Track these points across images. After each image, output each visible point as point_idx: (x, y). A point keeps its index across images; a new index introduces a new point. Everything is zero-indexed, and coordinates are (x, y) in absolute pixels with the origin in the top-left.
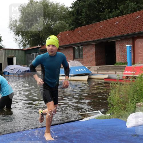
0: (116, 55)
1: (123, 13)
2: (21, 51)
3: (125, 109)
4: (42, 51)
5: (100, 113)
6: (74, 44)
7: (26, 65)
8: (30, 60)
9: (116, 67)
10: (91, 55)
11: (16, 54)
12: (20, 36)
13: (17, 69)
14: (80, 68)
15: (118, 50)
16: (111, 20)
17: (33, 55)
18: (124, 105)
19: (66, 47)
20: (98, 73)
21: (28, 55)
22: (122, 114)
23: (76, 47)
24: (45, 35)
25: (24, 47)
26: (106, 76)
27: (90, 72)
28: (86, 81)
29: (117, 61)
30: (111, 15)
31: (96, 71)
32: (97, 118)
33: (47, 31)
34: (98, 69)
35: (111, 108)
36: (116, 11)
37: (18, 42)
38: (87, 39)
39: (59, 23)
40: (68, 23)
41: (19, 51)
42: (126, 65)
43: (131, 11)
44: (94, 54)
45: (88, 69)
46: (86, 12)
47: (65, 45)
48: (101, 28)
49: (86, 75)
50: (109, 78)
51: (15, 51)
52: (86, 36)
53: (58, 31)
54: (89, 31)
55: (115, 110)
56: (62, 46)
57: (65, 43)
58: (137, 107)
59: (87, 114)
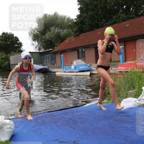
1: (116, 22)
4: (53, 53)
6: (78, 47)
7: (41, 65)
8: (44, 60)
10: (92, 56)
11: (33, 56)
12: (36, 42)
14: (83, 65)
17: (46, 56)
18: (118, 93)
19: (72, 49)
21: (43, 56)
23: (80, 50)
25: (39, 51)
27: (91, 68)
30: (107, 23)
31: (95, 68)
35: (108, 95)
36: (111, 20)
37: (35, 47)
38: (88, 43)
39: (66, 31)
41: (36, 53)
43: (122, 20)
44: (94, 55)
45: (90, 66)
47: (71, 48)
48: (99, 34)
49: (88, 71)
52: (87, 41)
53: (66, 37)
54: (90, 36)
55: (111, 97)
56: (69, 49)
57: (71, 47)
58: (128, 94)
59: (89, 100)
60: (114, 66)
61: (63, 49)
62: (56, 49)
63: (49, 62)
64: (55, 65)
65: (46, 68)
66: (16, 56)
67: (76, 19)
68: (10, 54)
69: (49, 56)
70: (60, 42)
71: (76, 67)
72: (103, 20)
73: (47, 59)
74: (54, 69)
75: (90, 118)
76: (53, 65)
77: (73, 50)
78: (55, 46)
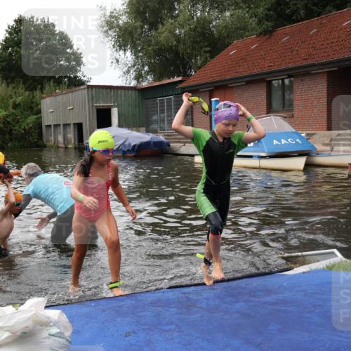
2: (130, 91)
5: (336, 256)
6: (270, 73)
7: (144, 129)
8: (154, 114)
10: (315, 103)
11: (117, 99)
12: (128, 53)
13: (121, 138)
14: (287, 135)
17: (162, 102)
19: (248, 79)
20: (332, 150)
21: (150, 102)
23: (274, 82)
24: (194, 48)
25: (138, 82)
27: (313, 146)
28: (301, 170)
31: (327, 145)
33: (198, 40)
38: (306, 59)
39: (232, 15)
40: (256, 16)
41: (127, 91)
44: (325, 100)
45: (308, 139)
47: (245, 74)
48: (346, 27)
49: (301, 154)
51: (116, 91)
52: (303, 51)
53: (228, 36)
56: (238, 78)
57: (245, 70)
59: (303, 256)
61: (217, 79)
62: (196, 77)
65: (161, 143)
66: (61, 97)
68: (42, 92)
69: (169, 102)
70: (208, 55)
73: (162, 111)
74: (185, 143)
77: (252, 81)
78: (190, 68)
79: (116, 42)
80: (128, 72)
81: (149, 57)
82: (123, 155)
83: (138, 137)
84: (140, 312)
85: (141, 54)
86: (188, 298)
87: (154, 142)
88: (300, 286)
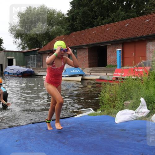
0: (108, 58)
1: (114, 21)
3: (114, 107)
4: (40, 54)
5: (91, 111)
7: (25, 66)
8: (29, 61)
9: (107, 69)
10: (85, 58)
11: (15, 56)
12: (20, 39)
13: (16, 69)
15: (109, 54)
16: (103, 27)
17: (31, 57)
18: (113, 104)
20: (90, 74)
21: (27, 57)
22: (111, 111)
24: (43, 39)
25: (23, 50)
26: (98, 77)
27: (84, 73)
28: (80, 81)
29: (108, 64)
30: (103, 22)
31: (89, 72)
32: (89, 115)
34: (90, 71)
35: (102, 106)
36: (108, 18)
38: (81, 43)
39: (56, 28)
40: (64, 28)
41: (19, 53)
42: (116, 67)
43: (122, 19)
44: (88, 57)
45: (82, 70)
46: (80, 19)
48: (94, 33)
49: (80, 75)
50: (100, 79)
51: (15, 53)
52: (80, 41)
53: (55, 35)
54: (83, 36)
55: (105, 107)
58: (124, 105)
59: (80, 111)
60: (109, 71)
61: (51, 49)
62: (43, 48)
63: (34, 64)
64: (41, 67)
65: (31, 71)
67: (67, 14)
70: (48, 41)
71: (66, 71)
72: (99, 17)
73: (32, 60)
74: (40, 71)
75: (81, 132)
76: (39, 67)
78: (42, 45)
79: (15, 35)
80: (19, 46)
81: (27, 41)
82: (17, 76)
83: (23, 69)
84: (22, 132)
85: (24, 40)
86: (40, 127)
87: (29, 71)
88: (79, 122)
